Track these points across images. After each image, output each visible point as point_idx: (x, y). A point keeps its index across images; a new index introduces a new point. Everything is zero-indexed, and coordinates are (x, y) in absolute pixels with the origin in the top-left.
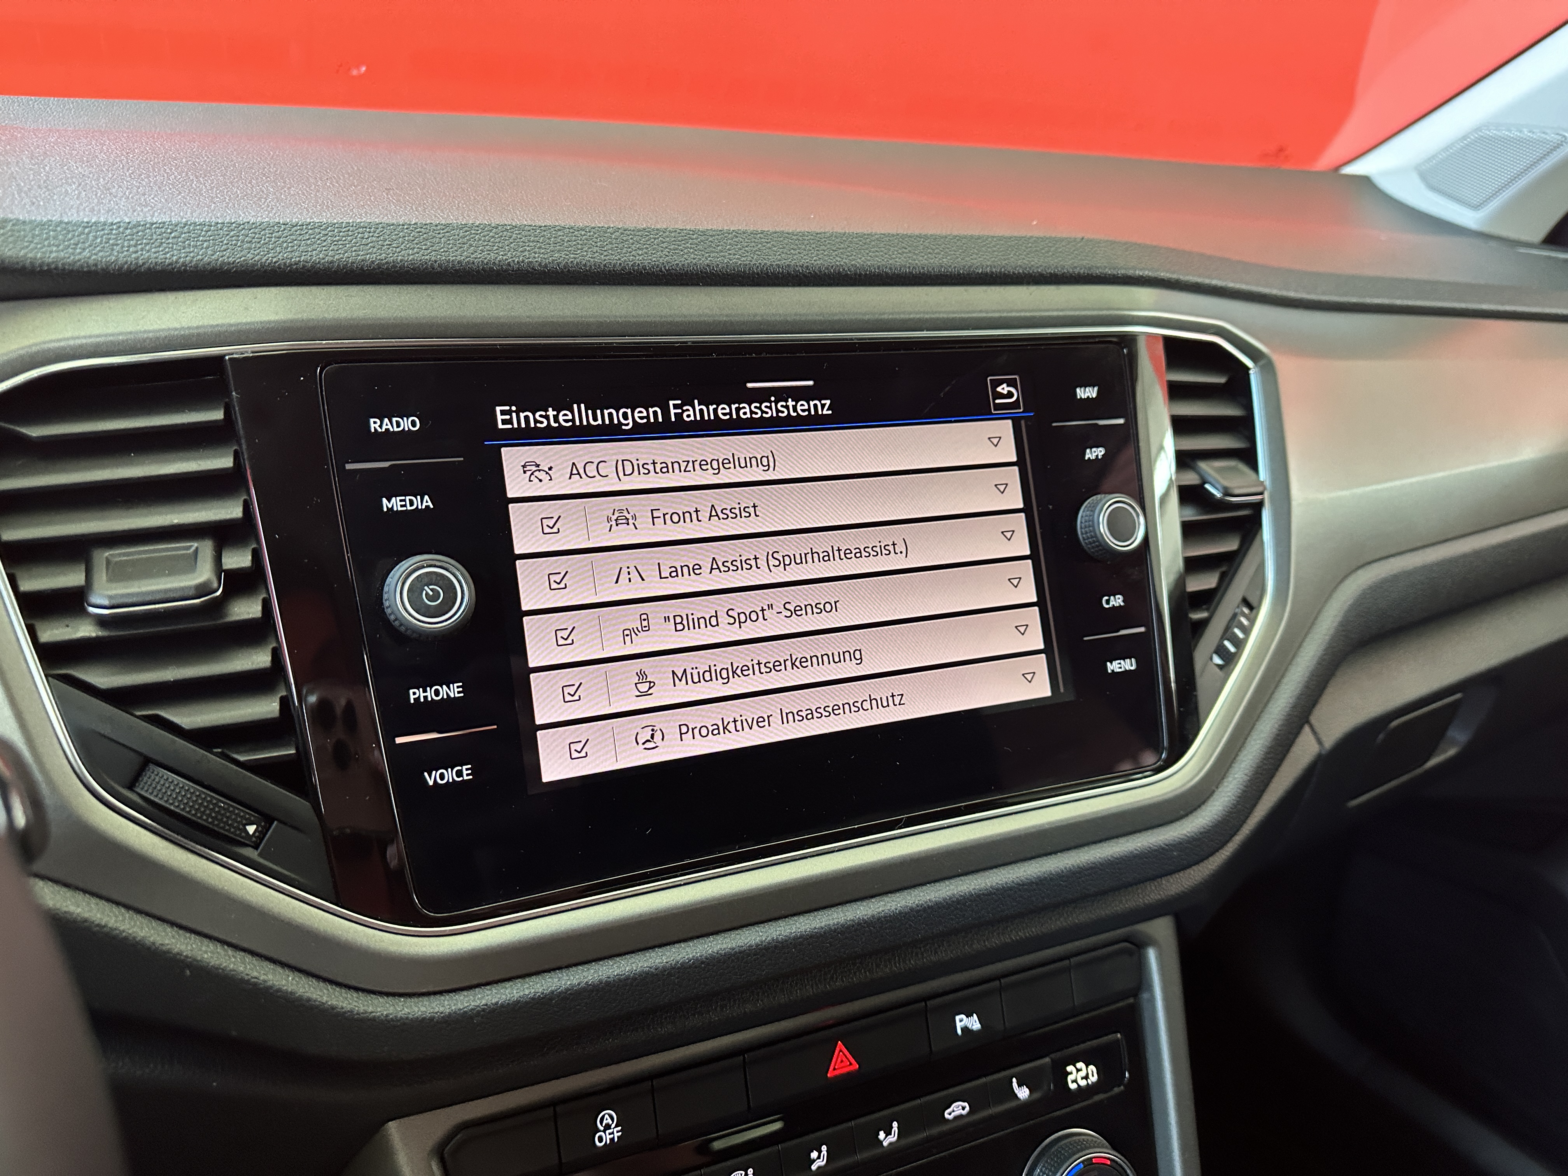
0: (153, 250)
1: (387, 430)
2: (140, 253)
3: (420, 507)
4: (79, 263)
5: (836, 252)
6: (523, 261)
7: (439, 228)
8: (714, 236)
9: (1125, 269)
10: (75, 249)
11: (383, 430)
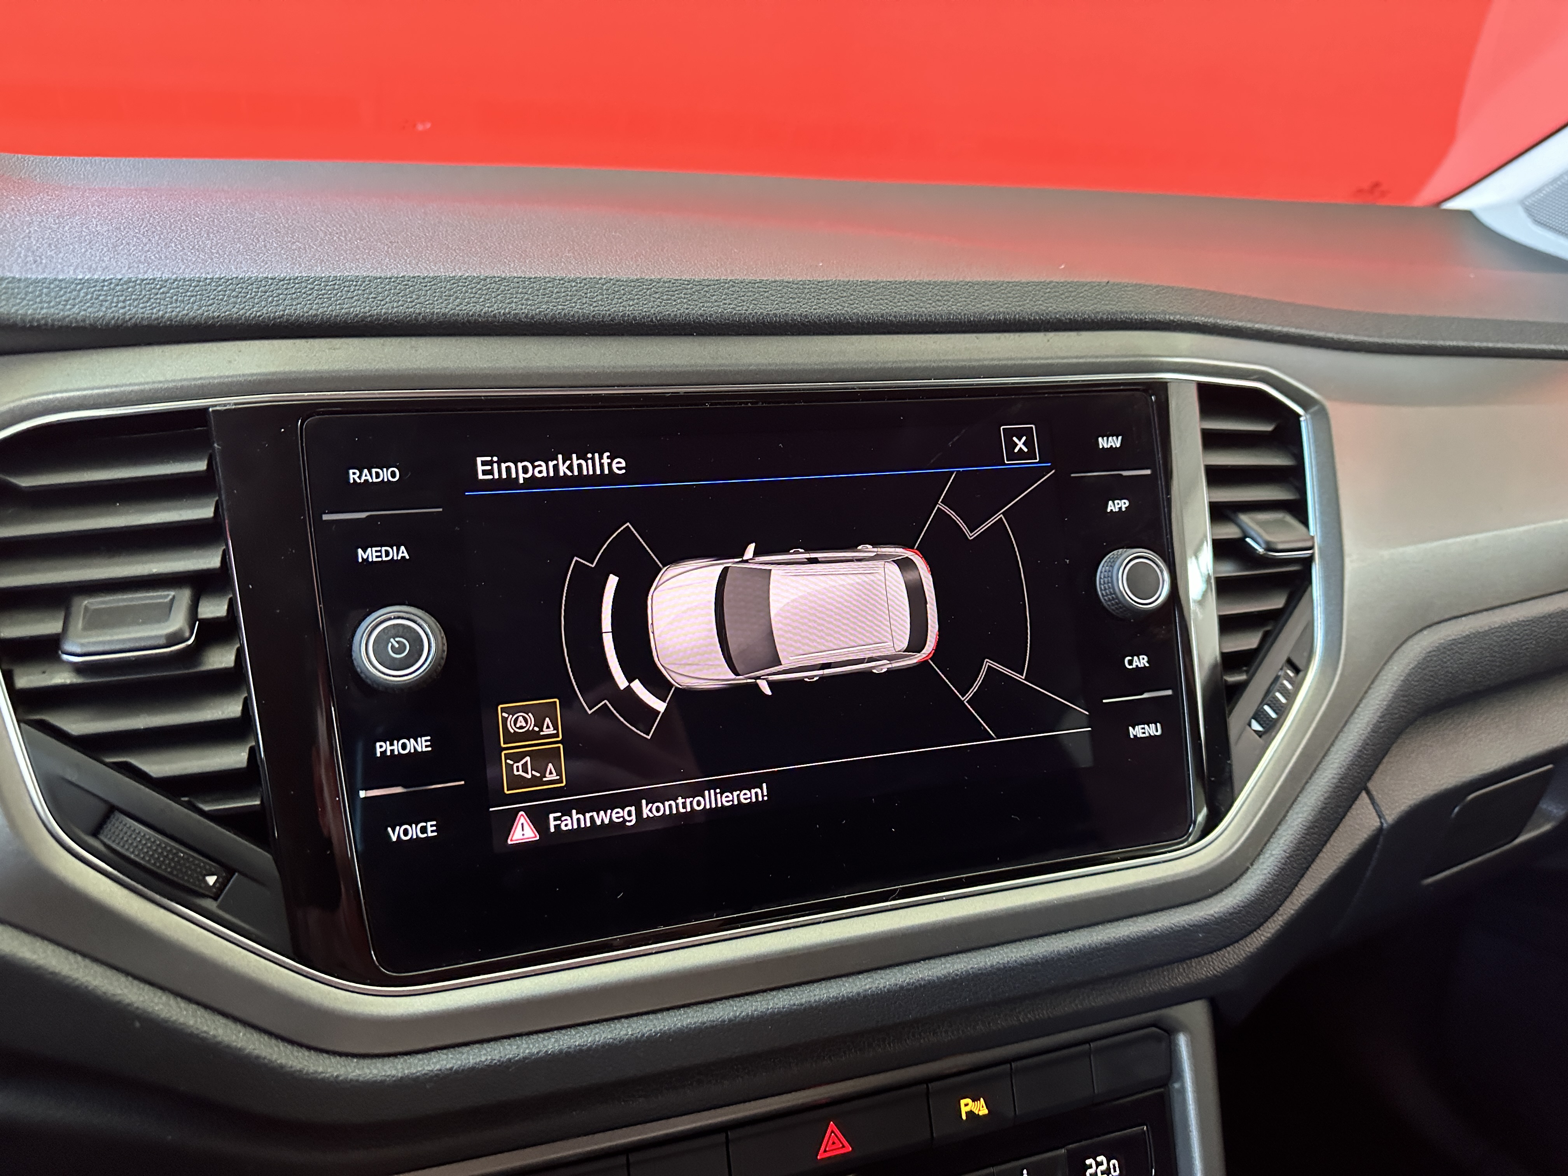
0: (141, 305)
1: (365, 480)
2: (128, 308)
3: (395, 558)
4: (67, 319)
5: (838, 301)
6: (509, 313)
7: (426, 280)
8: (709, 285)
9: (1154, 314)
10: (65, 305)
11: (362, 481)
